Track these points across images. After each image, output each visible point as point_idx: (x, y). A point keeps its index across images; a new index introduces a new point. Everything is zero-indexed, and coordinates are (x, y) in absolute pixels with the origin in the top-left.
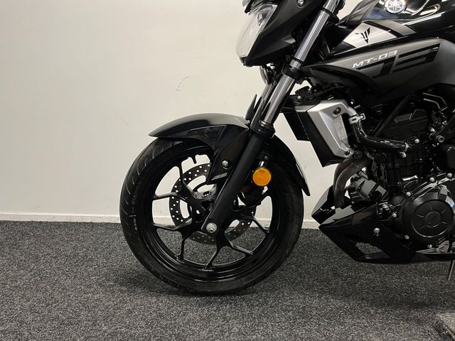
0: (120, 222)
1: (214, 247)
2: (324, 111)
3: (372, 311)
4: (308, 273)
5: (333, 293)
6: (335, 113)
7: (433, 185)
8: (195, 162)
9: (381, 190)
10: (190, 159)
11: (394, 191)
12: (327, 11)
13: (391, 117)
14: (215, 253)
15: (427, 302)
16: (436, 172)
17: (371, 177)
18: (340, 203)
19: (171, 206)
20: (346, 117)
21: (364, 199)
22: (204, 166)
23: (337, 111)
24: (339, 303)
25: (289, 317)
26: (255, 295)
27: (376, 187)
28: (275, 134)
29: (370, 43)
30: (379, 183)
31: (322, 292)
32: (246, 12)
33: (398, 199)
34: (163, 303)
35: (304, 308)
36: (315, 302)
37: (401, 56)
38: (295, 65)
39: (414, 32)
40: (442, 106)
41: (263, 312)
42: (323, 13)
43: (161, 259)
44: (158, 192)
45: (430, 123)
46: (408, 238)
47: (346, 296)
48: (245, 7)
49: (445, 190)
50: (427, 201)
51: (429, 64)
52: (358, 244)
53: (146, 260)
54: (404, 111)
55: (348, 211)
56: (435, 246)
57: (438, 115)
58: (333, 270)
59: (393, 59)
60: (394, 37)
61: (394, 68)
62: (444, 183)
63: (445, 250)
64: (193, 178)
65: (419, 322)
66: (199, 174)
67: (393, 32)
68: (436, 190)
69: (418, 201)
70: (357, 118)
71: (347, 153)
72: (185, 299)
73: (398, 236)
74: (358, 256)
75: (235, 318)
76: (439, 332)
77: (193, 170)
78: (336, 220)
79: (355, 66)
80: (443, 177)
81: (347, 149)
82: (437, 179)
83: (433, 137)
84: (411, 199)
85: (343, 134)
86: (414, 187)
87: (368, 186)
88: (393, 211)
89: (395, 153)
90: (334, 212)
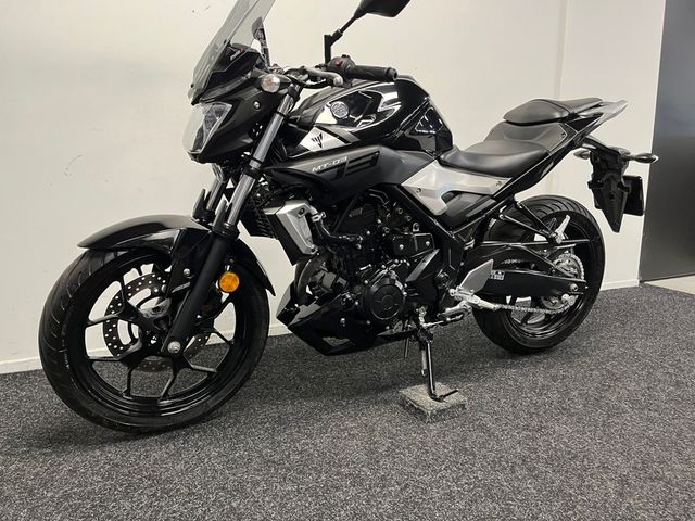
0: (41, 367)
1: (169, 373)
2: (292, 212)
3: (344, 403)
4: (275, 383)
5: (305, 396)
6: (301, 213)
7: (384, 272)
8: (140, 273)
9: (341, 281)
10: (134, 270)
11: (354, 281)
12: (281, 114)
13: (345, 213)
14: (170, 381)
15: (391, 384)
16: (386, 260)
17: (330, 270)
18: (304, 300)
19: (105, 332)
20: (309, 216)
21: (326, 292)
22: (148, 277)
23: (301, 211)
24: (312, 404)
25: (267, 428)
26: (223, 418)
27: (336, 279)
28: (239, 237)
29: (324, 148)
30: (339, 274)
31: (293, 398)
32: (193, 104)
33: (357, 288)
34: (113, 453)
35: (279, 417)
36: (289, 409)
37: (350, 162)
38: (254, 165)
39: (358, 140)
40: (385, 200)
41: (238, 430)
42: (278, 116)
43: (110, 403)
44: (93, 316)
45: (377, 215)
46: (369, 323)
47: (317, 395)
48: (192, 99)
49: (394, 275)
50: (381, 286)
51: (373, 168)
52: (325, 339)
53: (84, 404)
54: (356, 206)
55: (314, 307)
56: (391, 328)
57: (382, 208)
58: (299, 375)
59: (345, 164)
60: (343, 144)
61: (346, 172)
62: (393, 269)
63: (400, 330)
64: (134, 292)
65: (386, 402)
66: (141, 288)
67: (341, 138)
68: (387, 276)
69: (374, 288)
70: (318, 217)
71: (313, 250)
72: (139, 442)
73: (361, 322)
74: (326, 350)
75: (209, 444)
76: (403, 405)
77: (134, 283)
78: (302, 319)
79: (314, 170)
80: (392, 264)
81: (313, 246)
82: (387, 266)
83: (381, 228)
84: (368, 287)
85: (308, 232)
86: (370, 275)
87: (329, 279)
88: (355, 300)
89: (352, 245)
90: (298, 310)
